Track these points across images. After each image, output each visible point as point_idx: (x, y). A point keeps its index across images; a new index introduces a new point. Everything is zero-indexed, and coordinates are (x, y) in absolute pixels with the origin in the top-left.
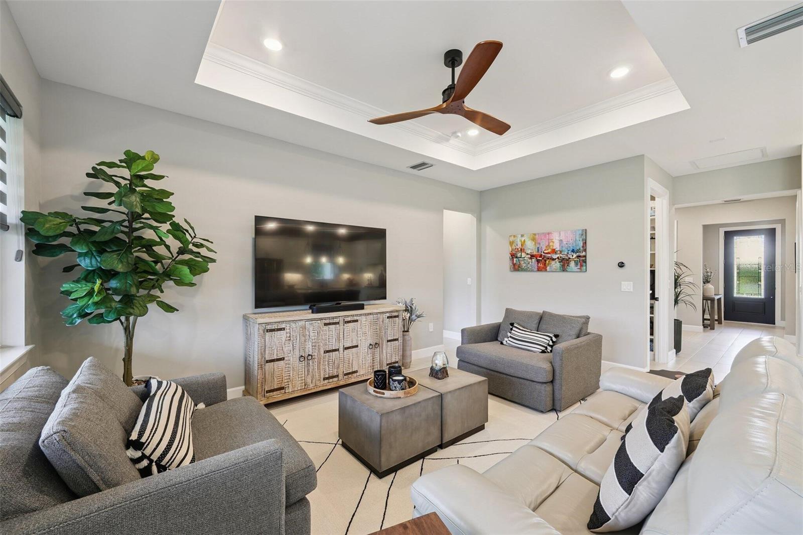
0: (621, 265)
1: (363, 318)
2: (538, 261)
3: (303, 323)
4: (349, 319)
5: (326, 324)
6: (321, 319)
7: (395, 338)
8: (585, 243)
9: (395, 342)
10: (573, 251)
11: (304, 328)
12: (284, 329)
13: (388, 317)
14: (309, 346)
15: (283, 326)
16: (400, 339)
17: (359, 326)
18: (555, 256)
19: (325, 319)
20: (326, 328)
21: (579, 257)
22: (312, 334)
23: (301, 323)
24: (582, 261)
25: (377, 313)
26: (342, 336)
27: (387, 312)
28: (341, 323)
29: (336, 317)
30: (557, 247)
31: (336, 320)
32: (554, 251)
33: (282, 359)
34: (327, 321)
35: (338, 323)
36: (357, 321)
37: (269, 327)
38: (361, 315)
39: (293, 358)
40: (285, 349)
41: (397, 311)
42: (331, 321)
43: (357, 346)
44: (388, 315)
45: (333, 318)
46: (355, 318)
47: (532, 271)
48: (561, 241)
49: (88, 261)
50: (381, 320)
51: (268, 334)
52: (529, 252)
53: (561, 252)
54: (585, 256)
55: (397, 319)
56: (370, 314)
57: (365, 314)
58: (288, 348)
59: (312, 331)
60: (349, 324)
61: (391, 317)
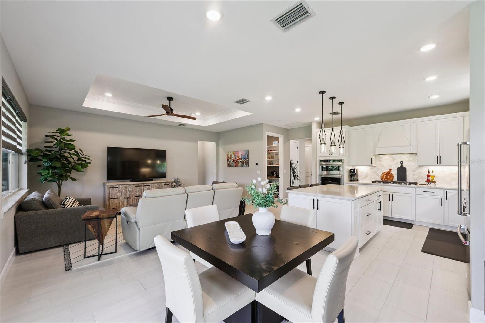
0: (257, 164)
1: (153, 185)
2: (235, 162)
3: (126, 185)
4: (146, 185)
5: (135, 186)
6: (133, 184)
8: (248, 156)
10: (245, 159)
11: (126, 187)
12: (117, 187)
14: (128, 194)
15: (117, 186)
17: (150, 188)
18: (240, 161)
19: (135, 184)
20: (136, 188)
21: (246, 161)
22: (129, 190)
23: (124, 186)
24: (247, 163)
25: (159, 183)
26: (142, 191)
27: (163, 183)
28: (142, 186)
29: (140, 184)
30: (240, 157)
31: (140, 185)
32: (240, 159)
33: (117, 198)
34: (136, 185)
35: (141, 186)
36: (150, 185)
37: (111, 187)
38: (151, 183)
39: (121, 198)
40: (118, 195)
41: (169, 182)
42: (138, 185)
44: (164, 183)
45: (139, 184)
46: (149, 184)
47: (234, 167)
48: (241, 154)
49: (46, 164)
50: (161, 185)
51: (111, 189)
52: (232, 159)
53: (241, 159)
54: (248, 161)
55: (169, 185)
56: (156, 183)
57: (153, 183)
58: (119, 194)
59: (129, 189)
60: (146, 187)
61: (166, 184)
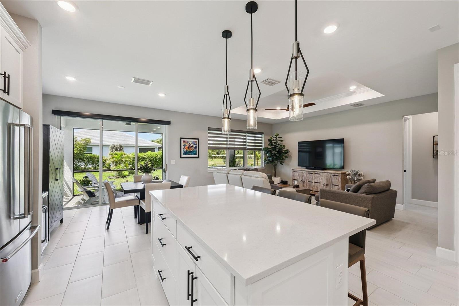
1: (322, 174)
3: (302, 171)
4: (316, 173)
5: (308, 173)
6: (307, 171)
7: (337, 184)
9: (337, 186)
11: (302, 173)
12: (297, 172)
13: (333, 175)
14: (304, 178)
15: (297, 171)
16: (339, 186)
17: (320, 176)
19: (308, 171)
20: (308, 174)
23: (301, 171)
25: (328, 173)
26: (314, 178)
27: (332, 173)
28: (314, 174)
29: (312, 171)
31: (312, 172)
34: (309, 172)
36: (319, 174)
37: (294, 171)
38: (321, 172)
39: (300, 181)
41: (338, 173)
42: (310, 172)
43: (319, 183)
44: (333, 174)
45: (311, 171)
46: (319, 173)
50: (330, 176)
51: (294, 173)
55: (338, 177)
56: (325, 173)
57: (323, 172)
58: (298, 177)
59: (305, 174)
60: (316, 175)
61: (335, 175)
